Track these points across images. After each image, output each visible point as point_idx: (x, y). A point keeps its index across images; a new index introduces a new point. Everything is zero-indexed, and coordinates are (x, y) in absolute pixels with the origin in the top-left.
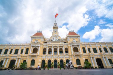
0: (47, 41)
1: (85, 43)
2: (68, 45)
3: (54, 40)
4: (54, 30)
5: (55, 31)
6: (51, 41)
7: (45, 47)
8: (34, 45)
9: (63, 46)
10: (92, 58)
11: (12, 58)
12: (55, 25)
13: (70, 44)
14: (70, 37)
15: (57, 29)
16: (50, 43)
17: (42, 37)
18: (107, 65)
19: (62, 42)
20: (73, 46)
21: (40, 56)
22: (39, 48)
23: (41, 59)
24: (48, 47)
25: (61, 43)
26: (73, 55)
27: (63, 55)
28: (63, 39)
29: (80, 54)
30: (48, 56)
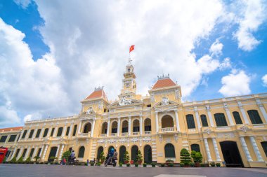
0: (108, 107)
1: (195, 103)
2: (150, 112)
3: (123, 104)
4: (124, 81)
5: (128, 84)
6: (116, 106)
7: (105, 120)
8: (86, 118)
9: (140, 115)
10: (206, 142)
11: (53, 144)
12: (129, 70)
13: (154, 108)
14: (156, 92)
15: (131, 78)
16: (115, 111)
17: (100, 100)
18: (251, 160)
19: (138, 106)
21: (94, 139)
22: (94, 122)
24: (111, 119)
26: (159, 135)
27: (139, 135)
28: (142, 100)
29: (175, 131)
30: (109, 139)
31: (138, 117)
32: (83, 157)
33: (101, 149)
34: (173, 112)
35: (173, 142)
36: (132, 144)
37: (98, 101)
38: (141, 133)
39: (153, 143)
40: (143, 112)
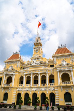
0: (24, 66)
2: (53, 70)
3: (34, 64)
4: (35, 48)
5: (37, 50)
6: (29, 65)
7: (21, 75)
8: (8, 73)
9: (47, 72)
12: (38, 40)
13: (56, 68)
14: (57, 57)
15: (39, 46)
16: (29, 69)
17: (18, 61)
19: (45, 66)
20: (60, 71)
21: (14, 88)
22: (14, 76)
23: (15, 92)
24: (26, 74)
25: (43, 68)
26: (60, 87)
27: (46, 86)
28: (47, 62)
29: (71, 84)
30: (25, 88)
31: (45, 73)
32: (7, 100)
33: (19, 95)
34: (70, 71)
35: (70, 92)
36: (42, 92)
37: (16, 61)
38: (47, 85)
39: (56, 92)
40: (48, 70)
